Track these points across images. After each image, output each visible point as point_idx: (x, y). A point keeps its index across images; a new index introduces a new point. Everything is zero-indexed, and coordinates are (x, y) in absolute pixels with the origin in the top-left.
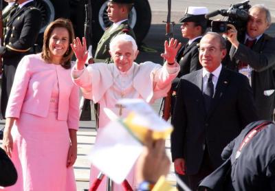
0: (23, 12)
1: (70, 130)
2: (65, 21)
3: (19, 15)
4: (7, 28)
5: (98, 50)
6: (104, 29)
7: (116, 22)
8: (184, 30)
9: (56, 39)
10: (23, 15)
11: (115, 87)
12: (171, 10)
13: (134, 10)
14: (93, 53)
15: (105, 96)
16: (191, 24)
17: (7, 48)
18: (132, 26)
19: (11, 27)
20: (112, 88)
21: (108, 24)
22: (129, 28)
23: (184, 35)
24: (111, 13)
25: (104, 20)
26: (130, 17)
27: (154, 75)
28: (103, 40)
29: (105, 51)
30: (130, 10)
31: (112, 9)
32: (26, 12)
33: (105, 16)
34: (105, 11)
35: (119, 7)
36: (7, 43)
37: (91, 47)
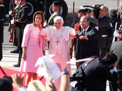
0: (22, 8)
1: (43, 51)
2: (40, 12)
3: (21, 9)
4: (17, 14)
5: (49, 22)
6: (51, 14)
7: (55, 12)
8: (79, 15)
9: (37, 18)
10: (22, 10)
11: (55, 35)
12: (75, 8)
13: (61, 8)
14: (47, 23)
15: (52, 38)
16: (81, 13)
17: (16, 21)
18: (61, 13)
19: (18, 14)
20: (54, 35)
21: (53, 13)
22: (60, 14)
23: (79, 16)
24: (54, 9)
25: (51, 11)
26: (60, 10)
27: (70, 32)
28: (51, 18)
29: (51, 22)
30: (60, 8)
31: (54, 7)
32: (23, 8)
33: (51, 10)
34: (51, 8)
35: (56, 7)
36: (16, 19)
37: (46, 21)
